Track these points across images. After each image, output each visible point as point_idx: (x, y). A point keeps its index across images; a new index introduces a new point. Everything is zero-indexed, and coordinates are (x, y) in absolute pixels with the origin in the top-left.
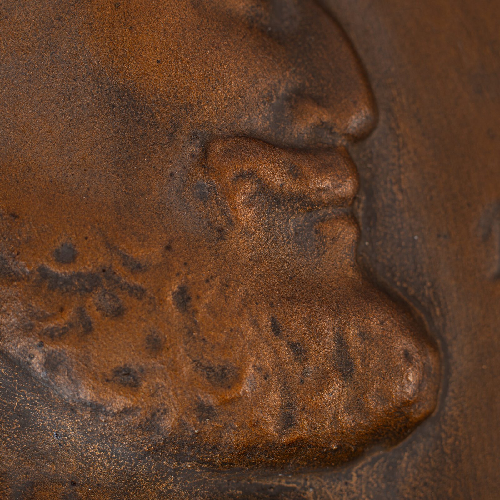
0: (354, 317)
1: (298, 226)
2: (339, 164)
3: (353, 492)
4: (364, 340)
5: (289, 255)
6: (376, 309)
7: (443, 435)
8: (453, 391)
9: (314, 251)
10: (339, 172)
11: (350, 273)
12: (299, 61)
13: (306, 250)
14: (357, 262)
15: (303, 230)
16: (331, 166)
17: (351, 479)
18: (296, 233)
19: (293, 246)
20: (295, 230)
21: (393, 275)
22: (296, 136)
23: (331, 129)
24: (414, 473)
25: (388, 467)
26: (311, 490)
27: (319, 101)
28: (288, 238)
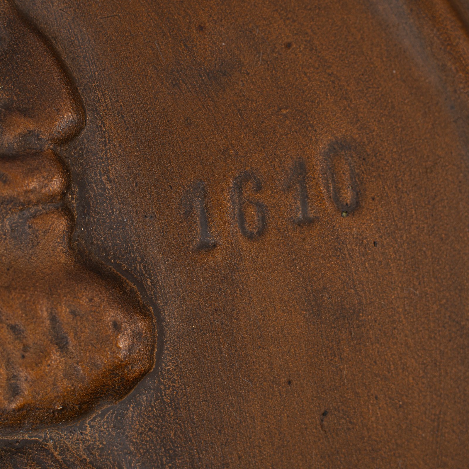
0: (65, 298)
1: (14, 223)
2: (44, 167)
3: (88, 441)
4: (76, 316)
5: (6, 250)
6: (85, 288)
7: (163, 388)
8: (168, 349)
9: (29, 243)
10: (45, 174)
11: (63, 259)
12: (7, 78)
13: (22, 243)
14: (70, 248)
15: (17, 226)
16: (38, 169)
17: (86, 430)
18: (12, 230)
19: (10, 241)
20: (11, 227)
22: (7, 145)
23: (38, 136)
24: (139, 421)
25: (116, 417)
26: (51, 441)
27: (25, 113)
28: (5, 235)
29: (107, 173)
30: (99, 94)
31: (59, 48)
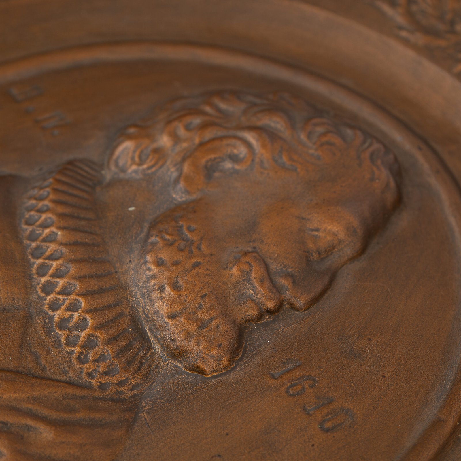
0: (223, 320)
1: (245, 294)
2: (275, 295)
3: (161, 365)
4: (217, 327)
5: (232, 294)
6: (231, 328)
7: (200, 384)
8: (219, 380)
9: (239, 302)
10: (272, 296)
11: (239, 318)
12: (305, 273)
13: (238, 299)
14: (246, 321)
15: (245, 296)
16: (273, 293)
17: (165, 362)
18: (242, 294)
19: (237, 294)
20: (243, 293)
21: (249, 341)
22: (277, 280)
23: (287, 290)
24: (179, 382)
25: (177, 372)
26: (154, 351)
27: (294, 282)
28: (239, 292)
29: (286, 327)
30: (318, 313)
31: (329, 292)
